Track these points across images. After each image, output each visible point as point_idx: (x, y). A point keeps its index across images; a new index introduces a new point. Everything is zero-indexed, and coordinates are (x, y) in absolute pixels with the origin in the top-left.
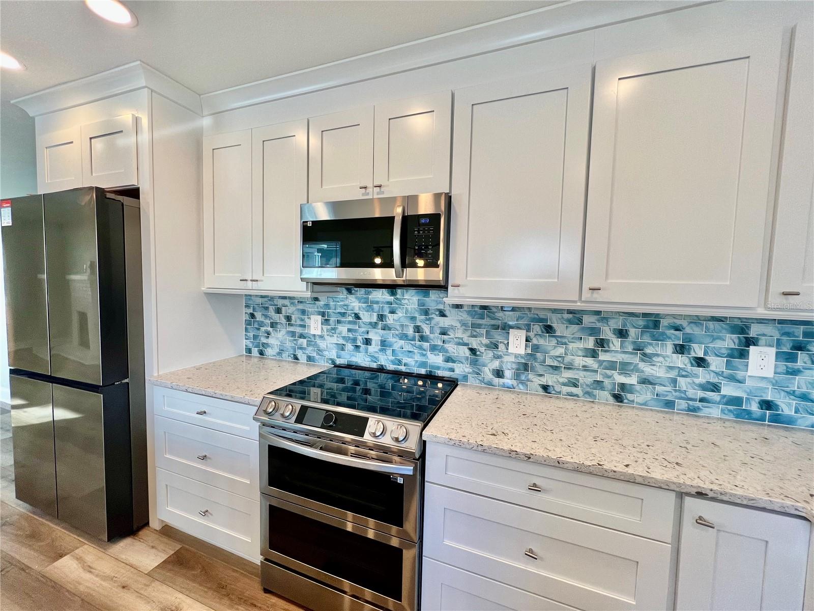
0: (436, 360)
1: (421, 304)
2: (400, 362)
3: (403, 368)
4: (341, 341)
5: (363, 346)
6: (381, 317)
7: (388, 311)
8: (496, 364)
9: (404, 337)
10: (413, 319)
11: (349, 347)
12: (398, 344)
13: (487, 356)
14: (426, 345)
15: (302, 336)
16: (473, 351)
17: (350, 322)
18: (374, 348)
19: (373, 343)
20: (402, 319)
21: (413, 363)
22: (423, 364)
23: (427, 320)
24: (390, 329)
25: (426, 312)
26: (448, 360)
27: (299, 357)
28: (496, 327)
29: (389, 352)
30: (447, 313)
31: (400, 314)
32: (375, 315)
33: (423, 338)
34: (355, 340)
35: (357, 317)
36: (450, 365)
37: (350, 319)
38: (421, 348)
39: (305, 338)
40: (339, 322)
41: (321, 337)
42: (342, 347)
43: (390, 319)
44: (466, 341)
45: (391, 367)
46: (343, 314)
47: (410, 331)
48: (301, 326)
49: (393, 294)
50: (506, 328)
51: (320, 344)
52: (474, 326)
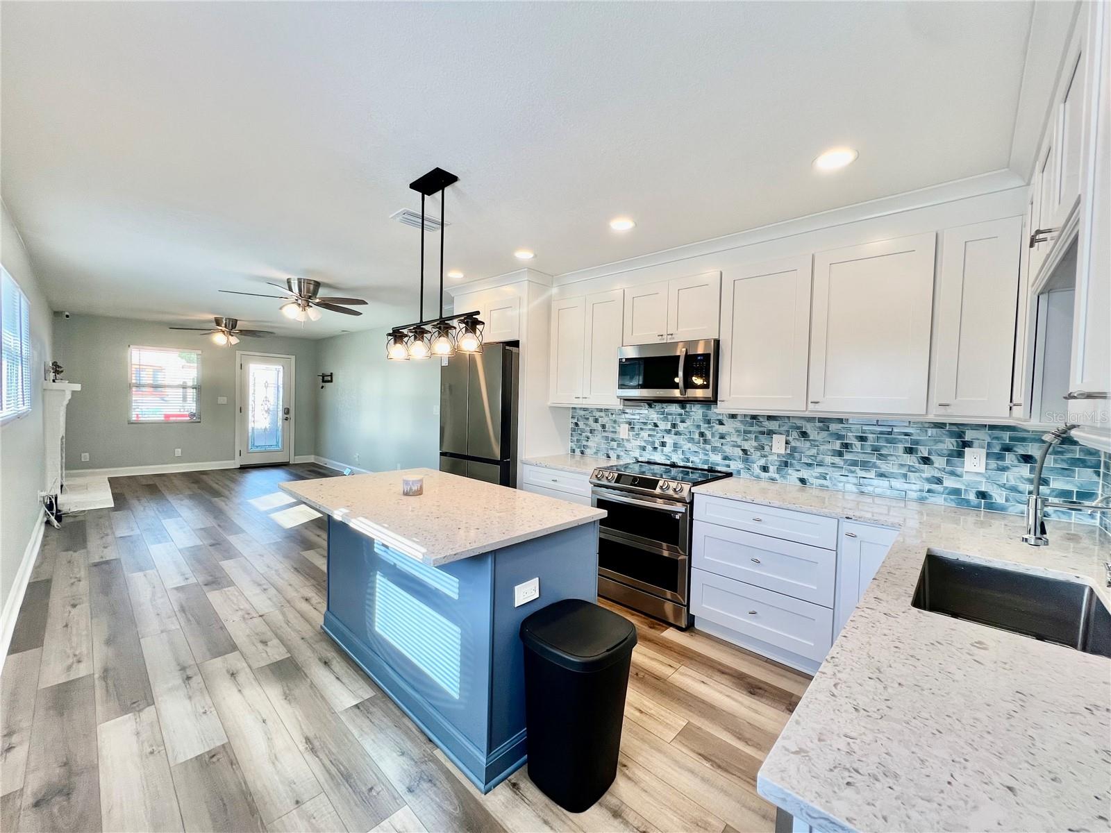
0: (716, 459)
1: (705, 415)
2: (688, 461)
3: (690, 465)
4: (643, 444)
5: (660, 448)
6: (674, 426)
7: (679, 420)
8: (762, 462)
9: (691, 440)
10: (699, 427)
11: (649, 448)
12: (687, 446)
13: (755, 455)
14: (708, 447)
15: (613, 440)
16: (745, 451)
17: (650, 430)
18: (668, 449)
19: (667, 445)
20: (691, 427)
21: (698, 461)
22: (706, 462)
23: (709, 428)
24: (680, 434)
25: (709, 422)
26: (725, 458)
27: (611, 456)
28: (763, 433)
29: (680, 452)
30: (724, 422)
31: (689, 423)
32: (670, 423)
33: (706, 442)
34: (654, 443)
35: (656, 425)
36: (727, 462)
37: (650, 427)
38: (704, 449)
39: (615, 441)
40: (642, 429)
41: (628, 440)
42: (644, 449)
43: (681, 427)
44: (739, 444)
45: (682, 464)
46: (645, 424)
47: (697, 436)
48: (613, 432)
49: (683, 408)
50: (770, 433)
51: (628, 446)
52: (746, 432)
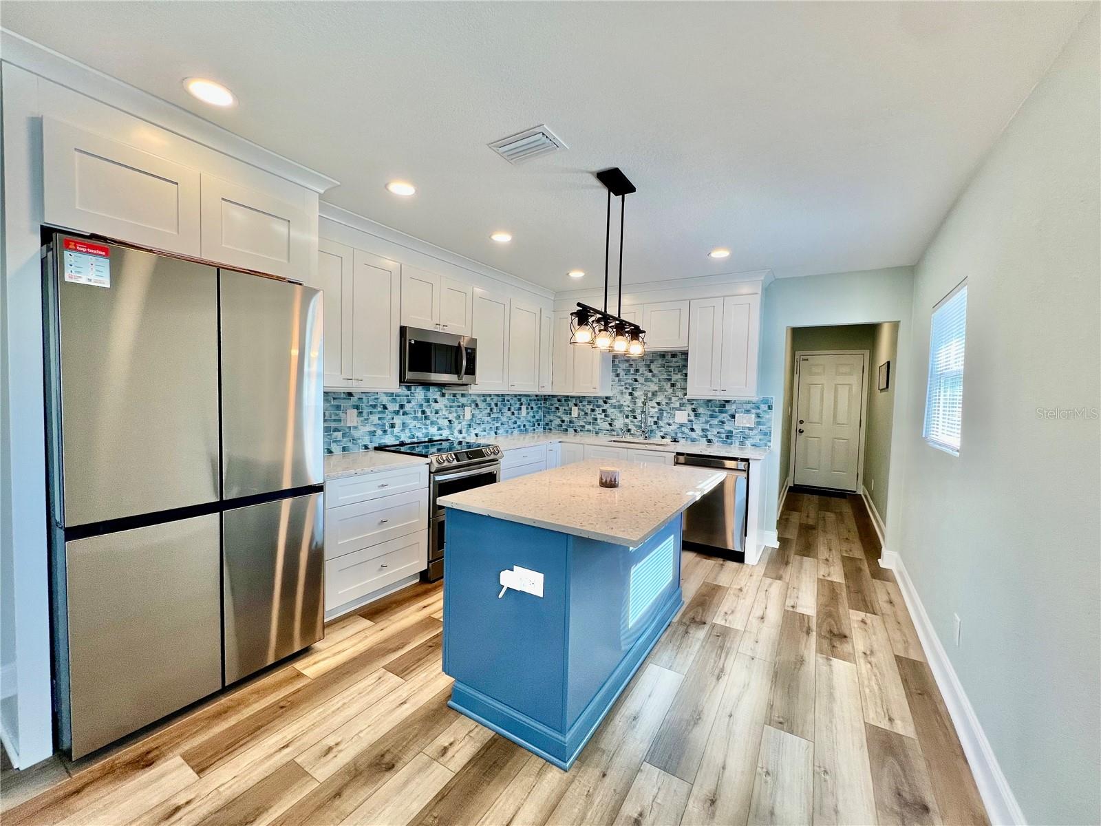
0: (433, 430)
1: (426, 396)
2: (413, 437)
3: (415, 440)
4: (373, 429)
5: (390, 430)
6: (402, 407)
7: (406, 401)
8: (459, 428)
9: (415, 418)
10: (421, 406)
11: (379, 432)
12: (412, 424)
13: (456, 422)
14: (428, 422)
15: (336, 430)
16: (450, 421)
17: (379, 412)
18: (396, 430)
19: (396, 426)
20: (415, 407)
21: (421, 435)
22: (427, 435)
23: (429, 405)
24: (407, 414)
25: (428, 401)
26: (439, 429)
27: (333, 450)
28: (459, 406)
29: (407, 431)
30: (438, 401)
31: (413, 403)
32: (398, 405)
33: (426, 418)
34: (384, 425)
35: (385, 408)
36: (440, 432)
37: (380, 409)
38: (425, 425)
39: (339, 431)
40: (371, 413)
41: (356, 428)
42: (373, 433)
43: (408, 407)
44: (447, 416)
45: (409, 441)
46: (374, 406)
47: (419, 414)
48: (335, 420)
49: (409, 388)
50: (463, 406)
51: (355, 434)
52: (451, 407)
